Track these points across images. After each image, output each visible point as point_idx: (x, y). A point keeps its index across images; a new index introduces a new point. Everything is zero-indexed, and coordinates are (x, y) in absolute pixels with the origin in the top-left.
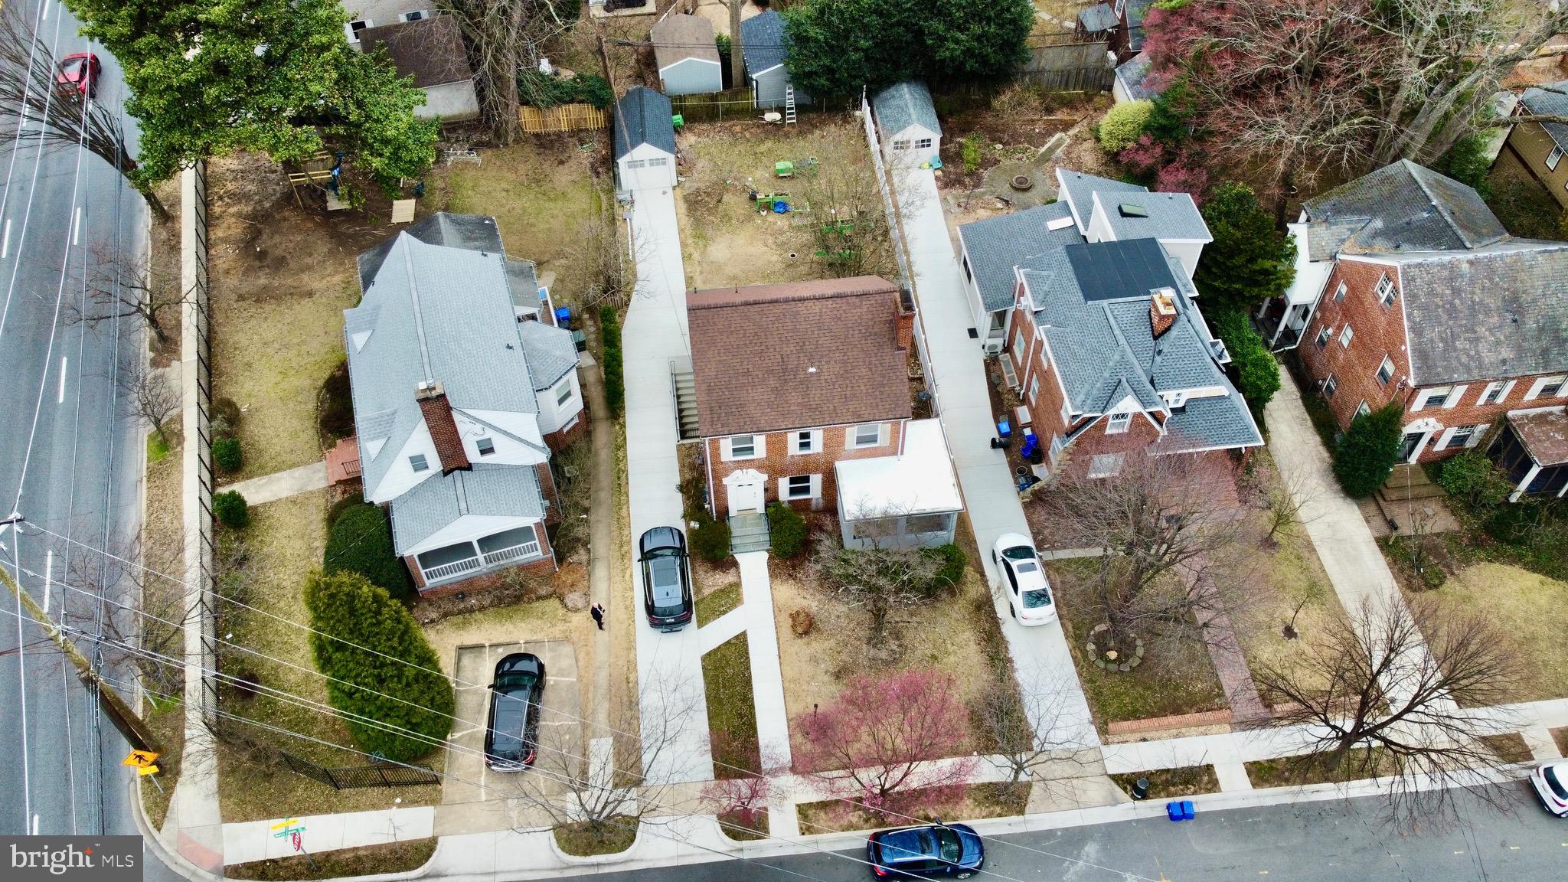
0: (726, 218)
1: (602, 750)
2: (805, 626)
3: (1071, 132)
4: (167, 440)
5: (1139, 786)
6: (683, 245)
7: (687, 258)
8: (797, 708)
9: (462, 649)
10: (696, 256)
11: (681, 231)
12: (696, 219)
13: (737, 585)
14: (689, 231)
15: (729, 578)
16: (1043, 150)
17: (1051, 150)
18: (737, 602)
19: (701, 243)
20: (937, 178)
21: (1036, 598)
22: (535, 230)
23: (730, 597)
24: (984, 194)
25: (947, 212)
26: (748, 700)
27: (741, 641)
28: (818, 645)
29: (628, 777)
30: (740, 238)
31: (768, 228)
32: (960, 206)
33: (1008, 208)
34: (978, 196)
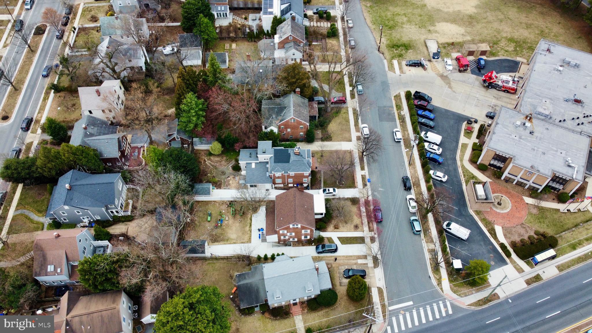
0: (222, 234)
1: (360, 261)
2: (336, 227)
3: (207, 160)
5: (365, 185)
6: (230, 244)
7: (235, 243)
8: (353, 229)
9: (341, 285)
10: (234, 241)
11: (225, 244)
12: (221, 241)
13: (327, 238)
14: (225, 242)
15: (326, 239)
16: (212, 167)
17: (212, 165)
18: (331, 238)
19: (229, 240)
20: (217, 189)
21: (334, 190)
22: (217, 278)
23: (330, 240)
24: (224, 181)
25: (229, 189)
26: (351, 238)
27: (339, 238)
28: (340, 225)
29: (365, 257)
30: (229, 231)
31: (227, 225)
32: (227, 186)
33: (231, 177)
34: (225, 182)
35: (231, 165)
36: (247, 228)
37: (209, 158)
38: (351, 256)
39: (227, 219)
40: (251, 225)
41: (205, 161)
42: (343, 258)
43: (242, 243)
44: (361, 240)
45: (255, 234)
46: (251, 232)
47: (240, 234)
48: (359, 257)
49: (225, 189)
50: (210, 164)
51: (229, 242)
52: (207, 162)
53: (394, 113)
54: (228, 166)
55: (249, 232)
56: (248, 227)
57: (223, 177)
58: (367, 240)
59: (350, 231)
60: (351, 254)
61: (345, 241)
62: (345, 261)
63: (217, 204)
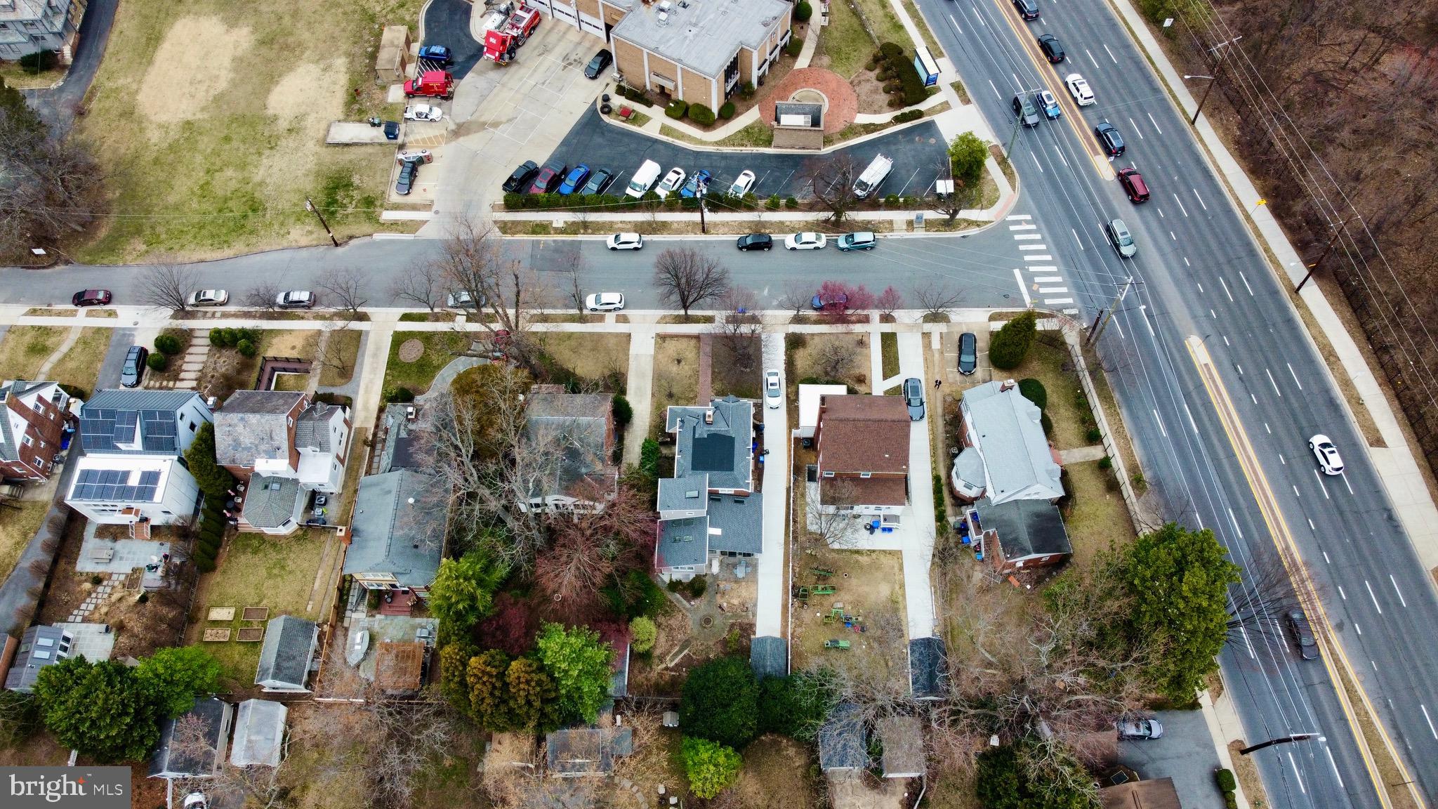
0: (880, 615)
1: (936, 345)
3: (663, 666)
4: (1138, 482)
5: (753, 320)
6: (904, 596)
7: (902, 586)
8: (866, 350)
10: (897, 587)
11: (905, 608)
14: (901, 606)
16: (686, 652)
17: (680, 651)
18: (887, 391)
19: (894, 598)
23: (892, 392)
24: (730, 618)
25: (755, 605)
27: (885, 377)
28: (857, 372)
29: (926, 335)
30: (873, 598)
31: (857, 604)
32: (748, 608)
33: (720, 600)
34: (735, 615)
35: (685, 602)
36: (864, 560)
37: (657, 661)
38: (926, 360)
39: (840, 605)
40: (857, 552)
41: (667, 669)
42: (930, 375)
43: (901, 569)
44: (889, 341)
45: (879, 541)
46: (874, 551)
47: (879, 575)
48: (927, 345)
49: (754, 615)
50: (676, 655)
51: (900, 599)
52: (672, 665)
53: (554, 241)
54: (687, 610)
55: (874, 556)
56: (860, 558)
57: (718, 621)
58: (887, 328)
59: (868, 357)
60: (921, 360)
61: (891, 366)
62: (936, 370)
63: (799, 630)
